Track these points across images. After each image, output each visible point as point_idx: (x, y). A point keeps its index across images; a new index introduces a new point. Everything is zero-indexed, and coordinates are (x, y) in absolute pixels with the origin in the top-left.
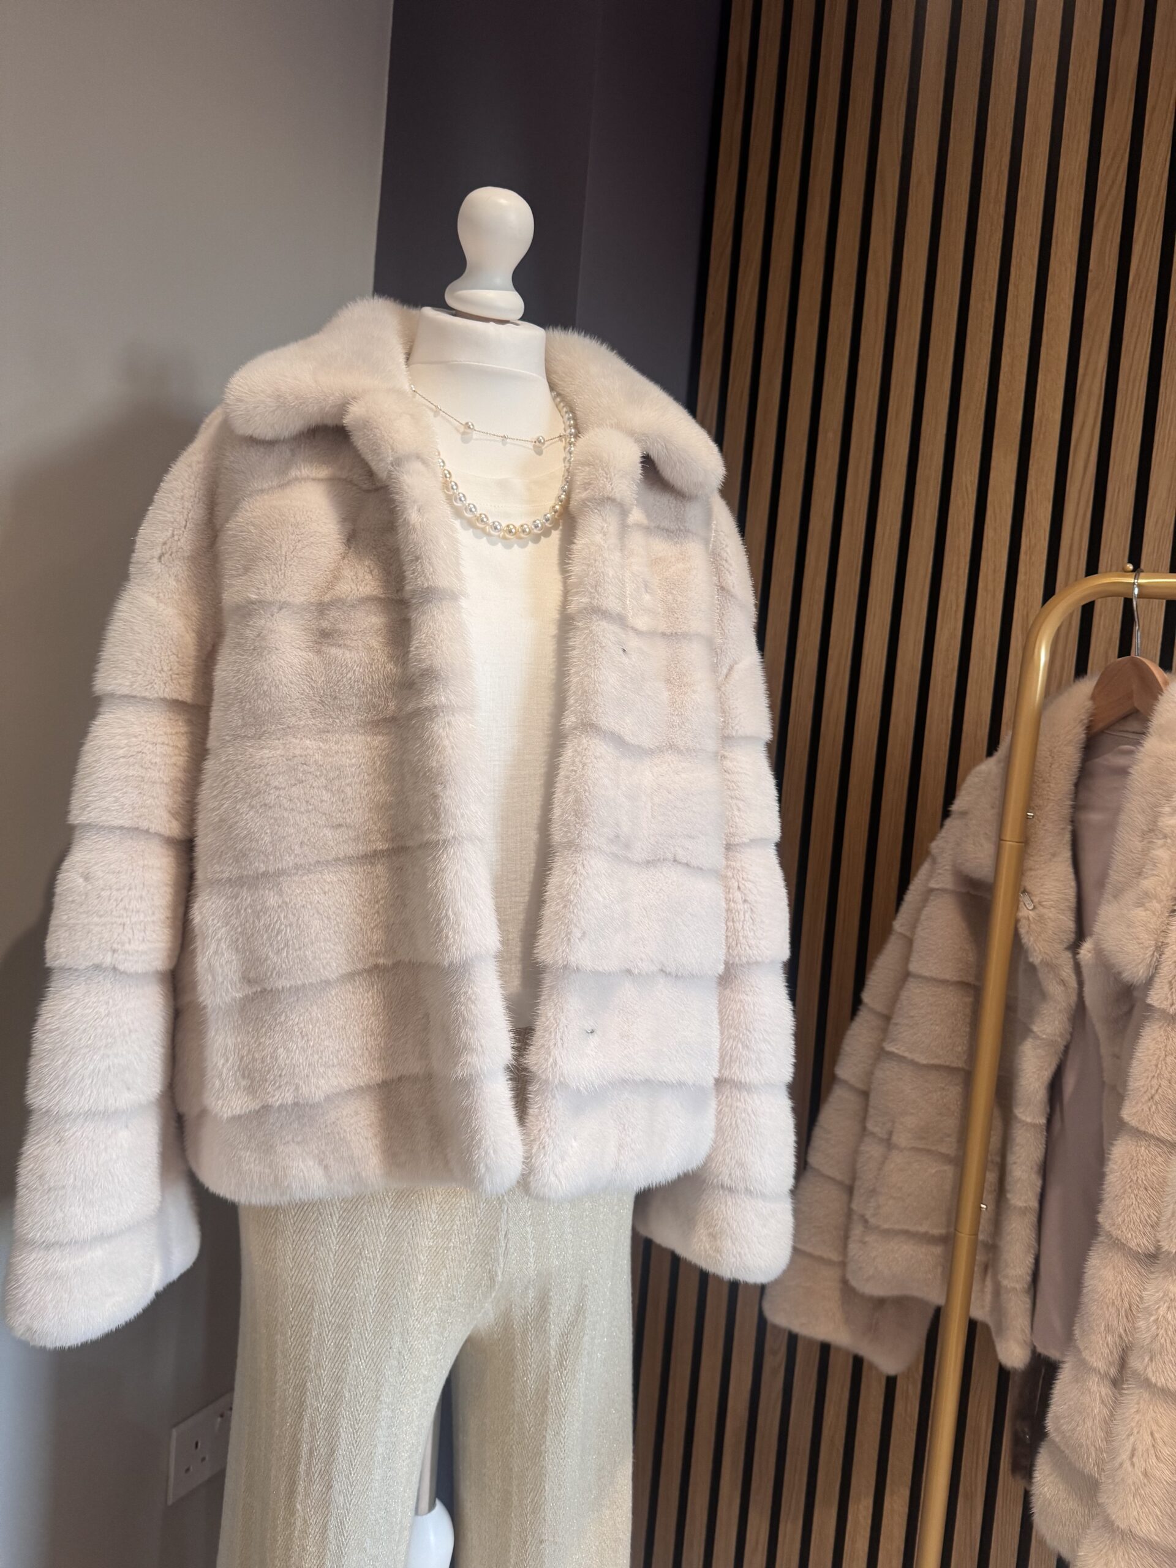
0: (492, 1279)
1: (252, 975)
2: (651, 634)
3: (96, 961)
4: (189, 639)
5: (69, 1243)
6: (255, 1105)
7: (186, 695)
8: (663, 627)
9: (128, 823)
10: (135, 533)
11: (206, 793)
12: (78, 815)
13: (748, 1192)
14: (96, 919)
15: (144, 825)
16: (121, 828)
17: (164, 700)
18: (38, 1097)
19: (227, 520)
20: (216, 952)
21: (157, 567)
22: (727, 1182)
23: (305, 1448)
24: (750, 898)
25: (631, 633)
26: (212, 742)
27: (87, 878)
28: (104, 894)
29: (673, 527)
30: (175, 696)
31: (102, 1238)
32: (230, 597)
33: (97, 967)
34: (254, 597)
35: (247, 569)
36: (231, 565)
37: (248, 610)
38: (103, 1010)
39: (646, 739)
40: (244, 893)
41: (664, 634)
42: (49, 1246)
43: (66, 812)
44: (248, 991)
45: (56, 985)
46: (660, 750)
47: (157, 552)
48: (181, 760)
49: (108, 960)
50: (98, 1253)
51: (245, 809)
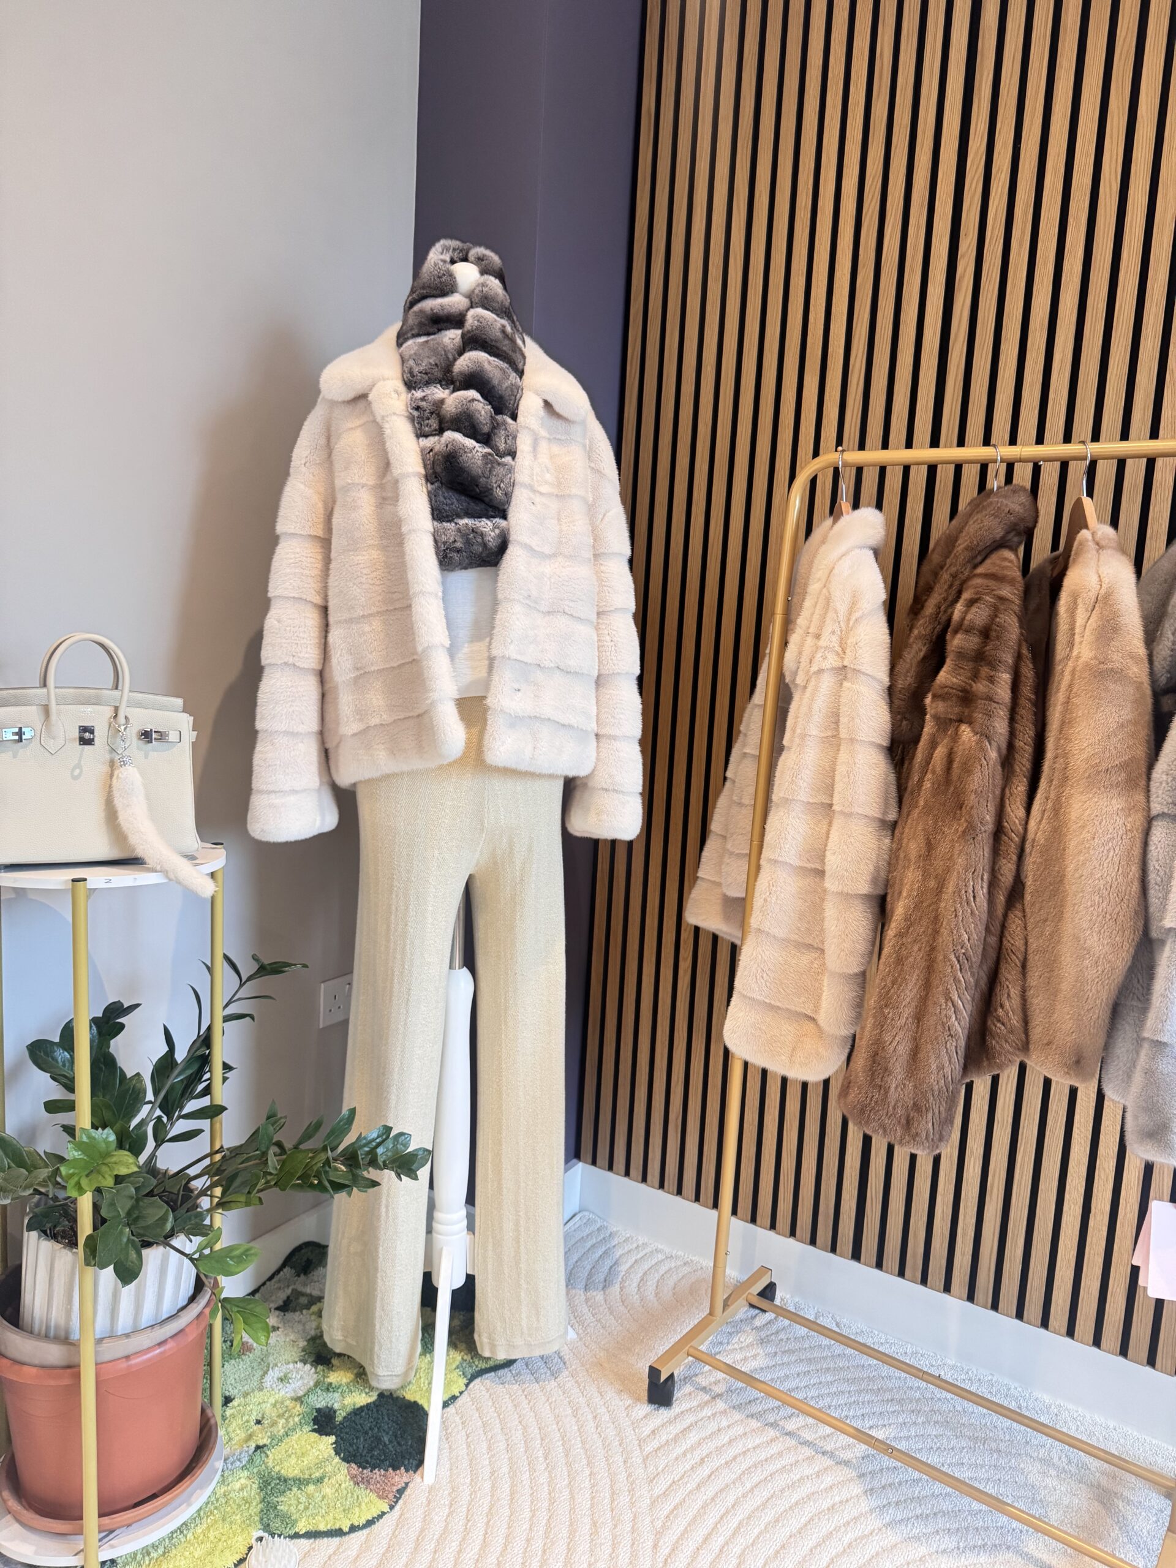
0: (482, 824)
1: (359, 665)
2: (549, 495)
3: (286, 660)
4: (320, 505)
5: (279, 792)
6: (361, 726)
7: (320, 533)
8: (555, 491)
9: (296, 596)
10: (291, 451)
11: (332, 581)
12: (271, 593)
13: (615, 791)
14: (284, 641)
15: (304, 597)
16: (294, 598)
17: (310, 536)
18: (259, 725)
19: (336, 444)
20: (341, 655)
21: (304, 469)
22: (605, 786)
23: (393, 908)
24: (615, 639)
25: (537, 494)
26: (333, 555)
27: (279, 621)
28: (288, 629)
29: (563, 438)
30: (315, 534)
31: (294, 792)
32: (338, 483)
33: (285, 663)
34: (350, 481)
35: (346, 468)
36: (338, 466)
37: (347, 488)
38: (289, 684)
39: (547, 550)
40: (353, 626)
41: (557, 495)
42: (269, 792)
43: (267, 591)
44: (358, 673)
45: (267, 673)
46: (554, 556)
47: (303, 462)
48: (319, 566)
49: (291, 660)
50: (292, 799)
51: (351, 585)
